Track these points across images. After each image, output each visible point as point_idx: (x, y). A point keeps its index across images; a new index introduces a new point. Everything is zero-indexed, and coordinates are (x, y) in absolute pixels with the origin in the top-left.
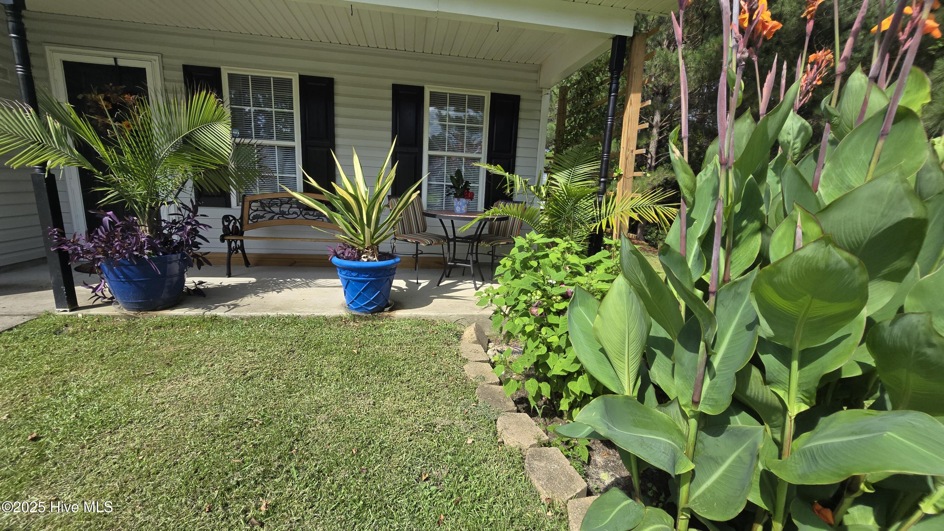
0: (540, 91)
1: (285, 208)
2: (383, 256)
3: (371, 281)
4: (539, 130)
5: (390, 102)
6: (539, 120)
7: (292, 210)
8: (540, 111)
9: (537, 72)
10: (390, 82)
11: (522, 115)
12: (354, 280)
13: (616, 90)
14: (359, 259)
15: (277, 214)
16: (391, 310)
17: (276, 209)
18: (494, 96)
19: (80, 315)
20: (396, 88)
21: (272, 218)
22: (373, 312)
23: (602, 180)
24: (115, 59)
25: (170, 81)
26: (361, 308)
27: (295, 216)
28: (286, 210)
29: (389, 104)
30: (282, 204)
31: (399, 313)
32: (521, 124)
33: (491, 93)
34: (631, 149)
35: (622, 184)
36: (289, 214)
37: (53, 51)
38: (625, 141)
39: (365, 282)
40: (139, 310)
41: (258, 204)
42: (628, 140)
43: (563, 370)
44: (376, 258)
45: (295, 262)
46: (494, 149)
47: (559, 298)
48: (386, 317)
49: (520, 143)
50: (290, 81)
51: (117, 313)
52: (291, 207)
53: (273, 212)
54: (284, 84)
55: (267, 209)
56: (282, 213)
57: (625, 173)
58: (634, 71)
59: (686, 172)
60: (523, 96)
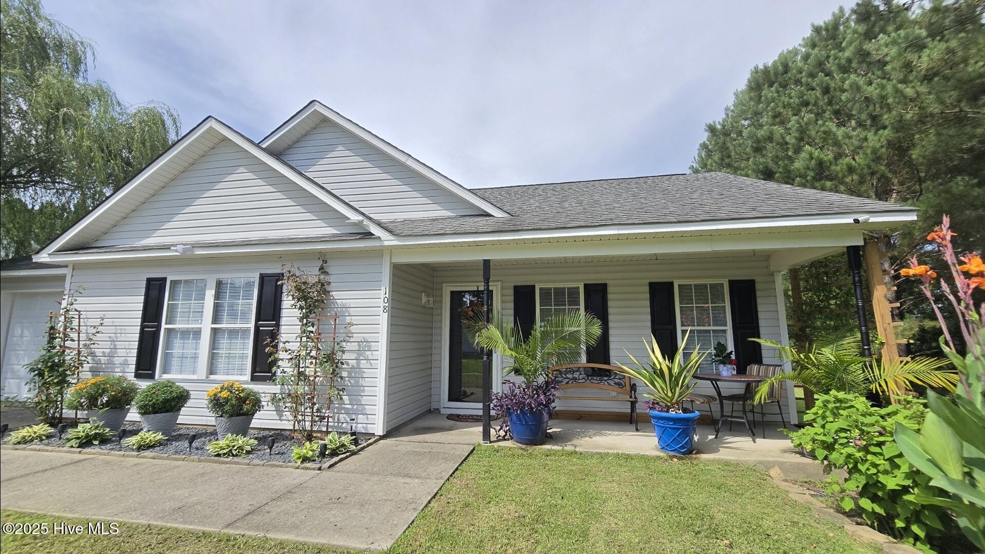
0: (772, 274)
1: (576, 375)
2: (685, 411)
3: (683, 429)
4: (777, 304)
5: (648, 295)
6: (776, 296)
7: (581, 377)
8: (775, 289)
9: (766, 260)
10: (647, 281)
11: (758, 293)
12: (670, 428)
13: (860, 281)
14: (668, 411)
15: (571, 379)
16: (696, 453)
17: (570, 376)
18: (732, 283)
19: (496, 446)
20: (652, 285)
21: (567, 383)
22: (684, 453)
23: (866, 347)
24: (478, 287)
25: (505, 296)
26: (676, 449)
27: (583, 381)
28: (577, 376)
29: (648, 296)
30: (574, 372)
31: (704, 456)
32: (759, 301)
33: (729, 281)
34: (888, 322)
35: (886, 350)
36: (579, 379)
37: (447, 286)
38: (879, 317)
39: (679, 429)
40: (527, 444)
41: (558, 372)
42: (882, 317)
43: (898, 485)
44: (681, 411)
45: (582, 417)
46: (737, 322)
47: (877, 434)
48: (695, 459)
49: (761, 316)
50: (578, 288)
51: (513, 446)
52: (580, 374)
53: (568, 378)
54: (574, 292)
55: (563, 375)
56: (575, 379)
57: (887, 341)
58: (873, 266)
59: (957, 358)
60: (757, 279)
